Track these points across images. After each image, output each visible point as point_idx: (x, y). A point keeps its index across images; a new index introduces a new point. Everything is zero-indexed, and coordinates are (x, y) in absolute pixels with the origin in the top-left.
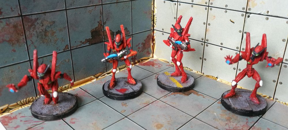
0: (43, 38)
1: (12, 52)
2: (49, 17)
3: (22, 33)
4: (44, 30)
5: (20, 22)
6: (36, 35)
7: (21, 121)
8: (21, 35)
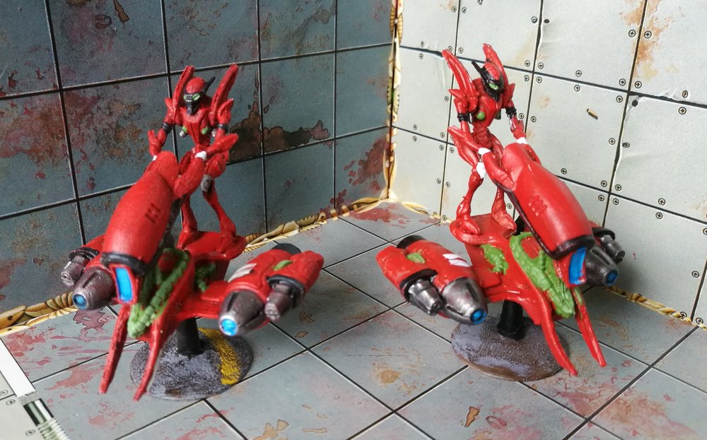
0: (111, 144)
1: (36, 179)
2: (128, 94)
3: (61, 131)
4: (114, 126)
5: (58, 105)
6: (94, 137)
7: (54, 347)
8: (58, 138)
